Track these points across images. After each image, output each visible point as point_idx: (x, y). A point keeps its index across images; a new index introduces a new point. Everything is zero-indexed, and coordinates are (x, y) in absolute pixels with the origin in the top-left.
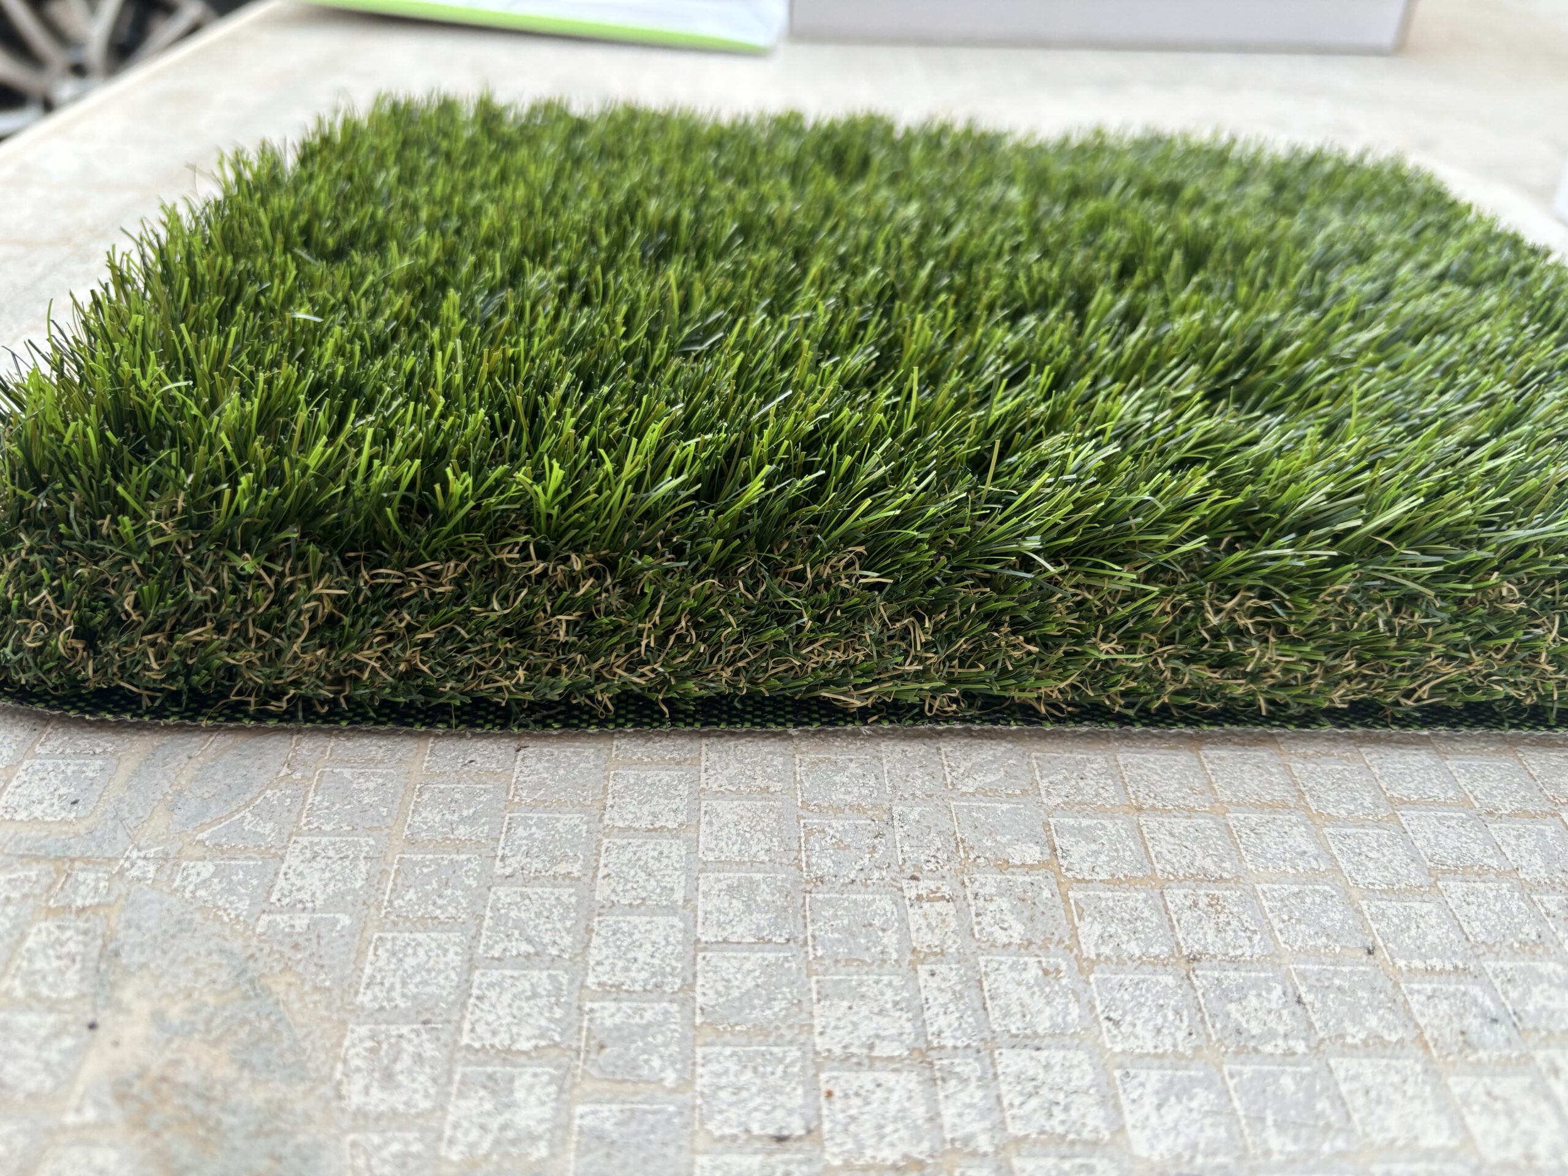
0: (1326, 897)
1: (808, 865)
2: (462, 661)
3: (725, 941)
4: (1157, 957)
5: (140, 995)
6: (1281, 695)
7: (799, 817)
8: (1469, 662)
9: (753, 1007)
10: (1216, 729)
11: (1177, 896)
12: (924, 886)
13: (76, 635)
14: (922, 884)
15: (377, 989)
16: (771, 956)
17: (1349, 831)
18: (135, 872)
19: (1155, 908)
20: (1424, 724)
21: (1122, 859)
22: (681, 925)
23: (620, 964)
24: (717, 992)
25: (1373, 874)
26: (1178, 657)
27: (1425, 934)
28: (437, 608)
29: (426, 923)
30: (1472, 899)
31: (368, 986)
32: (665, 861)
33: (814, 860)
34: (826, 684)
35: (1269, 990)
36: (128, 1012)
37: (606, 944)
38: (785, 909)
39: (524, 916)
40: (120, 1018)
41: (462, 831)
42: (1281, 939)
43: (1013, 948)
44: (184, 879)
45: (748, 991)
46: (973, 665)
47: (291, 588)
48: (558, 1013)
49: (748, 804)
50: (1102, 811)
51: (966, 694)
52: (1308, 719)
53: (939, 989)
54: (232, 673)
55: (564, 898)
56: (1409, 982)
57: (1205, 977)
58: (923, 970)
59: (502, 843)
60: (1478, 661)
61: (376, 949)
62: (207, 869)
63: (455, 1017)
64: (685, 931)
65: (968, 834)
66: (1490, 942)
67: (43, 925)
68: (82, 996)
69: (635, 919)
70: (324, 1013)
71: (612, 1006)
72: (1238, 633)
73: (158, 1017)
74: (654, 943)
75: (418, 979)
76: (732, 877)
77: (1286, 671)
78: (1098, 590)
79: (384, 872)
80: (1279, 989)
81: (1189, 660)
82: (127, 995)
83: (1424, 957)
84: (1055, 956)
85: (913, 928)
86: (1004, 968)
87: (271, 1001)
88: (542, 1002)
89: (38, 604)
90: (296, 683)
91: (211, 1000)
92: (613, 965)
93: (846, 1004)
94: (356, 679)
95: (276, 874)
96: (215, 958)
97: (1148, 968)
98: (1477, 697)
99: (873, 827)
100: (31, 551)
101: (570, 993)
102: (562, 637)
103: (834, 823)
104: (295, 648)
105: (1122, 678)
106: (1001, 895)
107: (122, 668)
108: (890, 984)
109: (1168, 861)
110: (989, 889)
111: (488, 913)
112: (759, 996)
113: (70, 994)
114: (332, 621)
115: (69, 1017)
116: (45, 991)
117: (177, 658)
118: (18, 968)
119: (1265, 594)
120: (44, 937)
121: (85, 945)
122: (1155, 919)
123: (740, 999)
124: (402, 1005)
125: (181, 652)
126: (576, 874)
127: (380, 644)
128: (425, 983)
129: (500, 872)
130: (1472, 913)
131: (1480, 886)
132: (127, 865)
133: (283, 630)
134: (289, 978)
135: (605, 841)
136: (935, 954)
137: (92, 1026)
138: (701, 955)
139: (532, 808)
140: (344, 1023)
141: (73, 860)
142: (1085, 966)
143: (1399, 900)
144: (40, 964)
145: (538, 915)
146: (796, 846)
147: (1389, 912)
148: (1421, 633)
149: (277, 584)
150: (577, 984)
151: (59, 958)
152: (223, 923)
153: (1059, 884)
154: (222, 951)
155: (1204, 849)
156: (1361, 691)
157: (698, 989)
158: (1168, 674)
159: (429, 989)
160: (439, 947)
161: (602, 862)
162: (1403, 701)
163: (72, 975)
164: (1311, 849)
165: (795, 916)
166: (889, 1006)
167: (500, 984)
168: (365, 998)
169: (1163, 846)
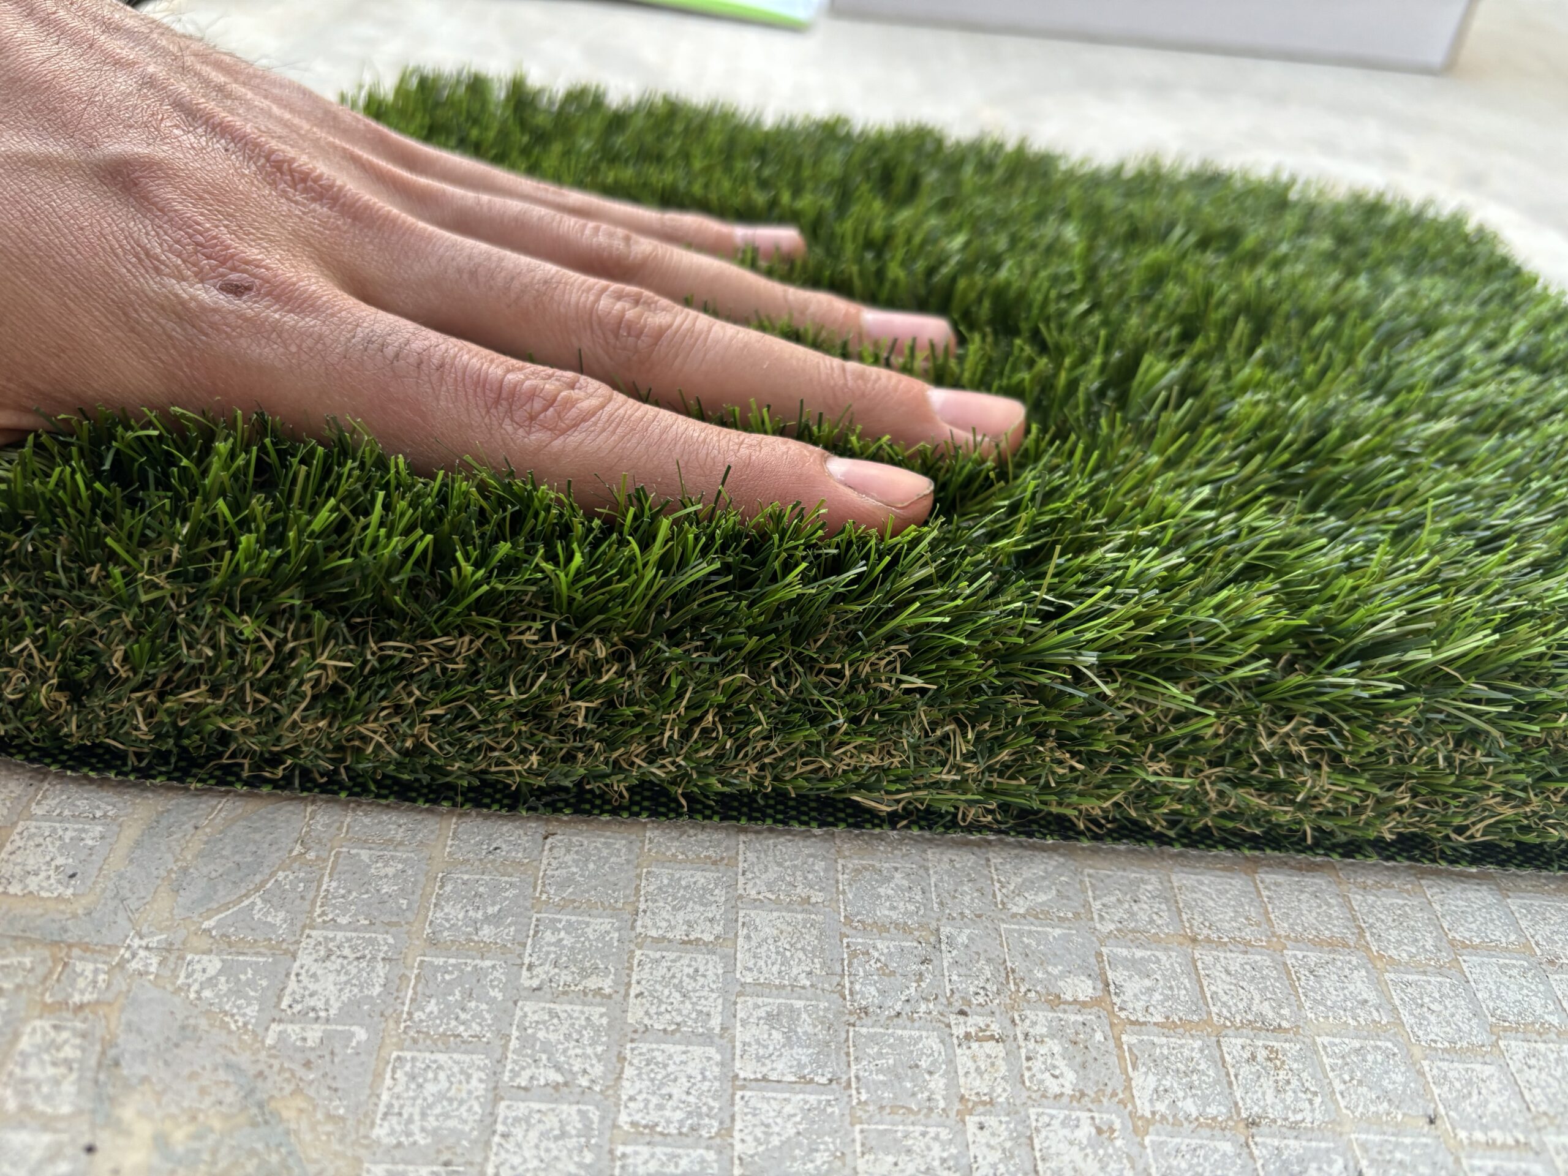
0: (1389, 1055)
1: (851, 993)
2: (474, 741)
3: (765, 1078)
4: (1214, 1119)
5: (142, 1114)
6: (1327, 824)
7: (843, 935)
8: (1526, 802)
9: (794, 1159)
10: (1257, 853)
11: (1234, 1046)
12: (974, 1023)
13: (60, 688)
14: (971, 1020)
15: (394, 1120)
16: (813, 1099)
17: (1410, 978)
18: (134, 965)
19: (1211, 1059)
20: (1473, 862)
21: (1176, 999)
22: (718, 1057)
23: (654, 1100)
24: (756, 1139)
25: (1435, 1030)
26: (1227, 780)
27: (1487, 1102)
28: (448, 686)
29: (448, 1042)
30: (1532, 1061)
31: (385, 1115)
32: (701, 980)
33: (857, 987)
34: (859, 787)
35: (1330, 1163)
36: (127, 1133)
37: (639, 1075)
38: (827, 1044)
39: (553, 1037)
40: (121, 1141)
41: (487, 932)
42: (1342, 1103)
43: (1065, 1100)
44: (188, 976)
45: (789, 1139)
46: (1012, 777)
47: (292, 655)
48: (589, 1157)
49: (788, 916)
50: (1156, 941)
51: (1004, 807)
52: (1352, 849)
53: (988, 1146)
54: (225, 738)
55: (595, 1018)
56: (1470, 1156)
57: (1265, 1145)
58: (972, 1121)
59: (529, 950)
60: (1536, 803)
61: (394, 1071)
62: (213, 965)
63: (478, 1159)
64: (722, 1064)
65: (1016, 963)
66: (1552, 1113)
67: (38, 1023)
68: (79, 1112)
69: (670, 1048)
70: (338, 1147)
71: (645, 1151)
72: (1291, 759)
73: (161, 1142)
74: (690, 1077)
75: (438, 1110)
76: (773, 1003)
77: (1335, 799)
78: (1149, 707)
79: (403, 977)
80: (1339, 1164)
81: (1236, 782)
82: (127, 1113)
83: (1485, 1128)
84: (1108, 1112)
85: (961, 1072)
86: (1056, 1123)
87: (280, 1129)
88: (572, 1143)
89: (22, 651)
90: (294, 751)
91: (217, 1124)
92: (647, 1102)
93: (891, 1159)
94: (359, 751)
95: (288, 975)
96: (222, 1075)
97: (1206, 1132)
98: (1531, 838)
99: (921, 951)
100: (14, 595)
101: (601, 1134)
102: (580, 723)
103: (880, 944)
104: (296, 716)
105: (1167, 799)
106: (1053, 1036)
107: (109, 726)
108: (936, 1138)
109: (1224, 1004)
110: (1041, 1030)
111: (515, 1033)
112: (799, 1145)
113: (66, 1109)
114: (336, 691)
115: (65, 1137)
116: (40, 1106)
117: (167, 720)
118: (11, 1074)
119: (1321, 721)
120: (38, 1039)
121: (83, 1050)
122: (1211, 1073)
123: (780, 1148)
124: (422, 1142)
125: (169, 712)
126: (607, 991)
127: (386, 718)
128: (446, 1116)
129: (527, 983)
130: (1533, 1079)
131: (1541, 1047)
132: (127, 955)
133: (284, 697)
134: (299, 1102)
135: (638, 953)
136: (984, 1103)
137: (90, 1149)
138: (739, 1094)
139: (560, 908)
140: (359, 1160)
141: (70, 946)
142: (1140, 1126)
143: (1460, 1061)
144: (33, 1071)
145: (568, 1037)
146: (838, 969)
147: (1450, 1074)
148: (1481, 772)
149: (279, 646)
150: (609, 1122)
151: (54, 1064)
152: (230, 1032)
153: (1112, 1025)
154: (228, 1066)
155: (1262, 991)
156: (1413, 825)
157: (737, 1135)
158: (1213, 795)
159: (451, 1123)
160: (462, 1072)
161: (635, 978)
162: (1453, 836)
163: (68, 1087)
164: (1372, 997)
165: (838, 1054)
166: (936, 1163)
167: (527, 1119)
168: (380, 1132)
169: (1218, 985)
